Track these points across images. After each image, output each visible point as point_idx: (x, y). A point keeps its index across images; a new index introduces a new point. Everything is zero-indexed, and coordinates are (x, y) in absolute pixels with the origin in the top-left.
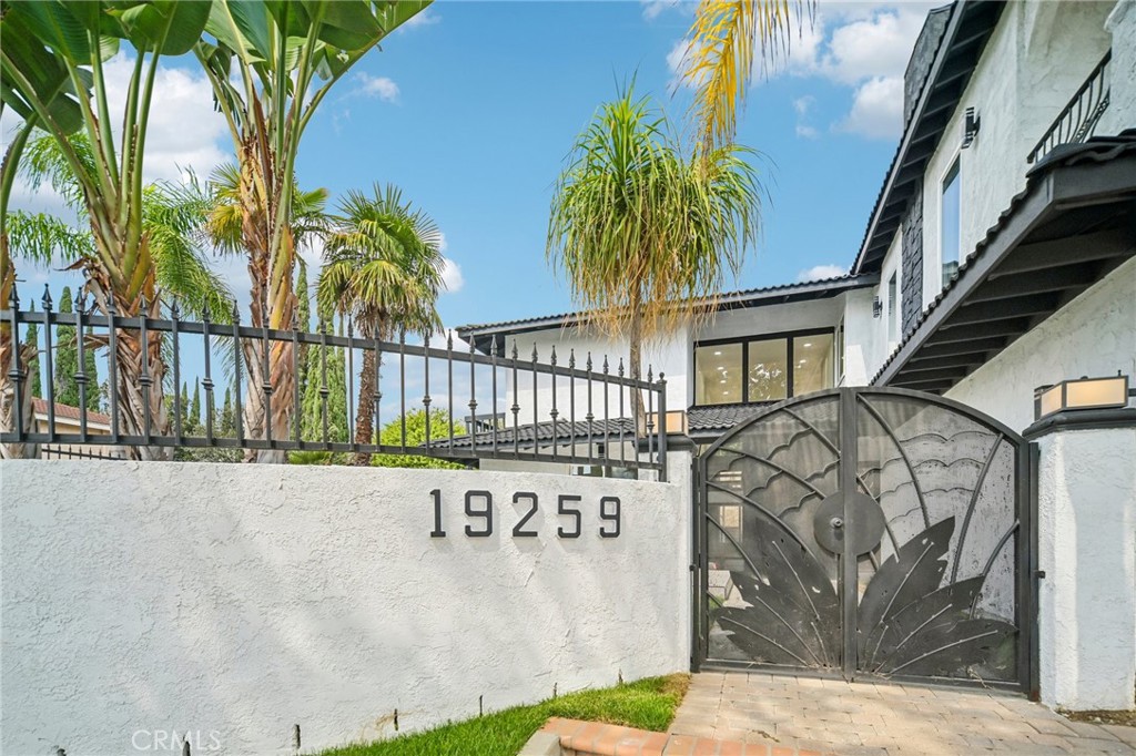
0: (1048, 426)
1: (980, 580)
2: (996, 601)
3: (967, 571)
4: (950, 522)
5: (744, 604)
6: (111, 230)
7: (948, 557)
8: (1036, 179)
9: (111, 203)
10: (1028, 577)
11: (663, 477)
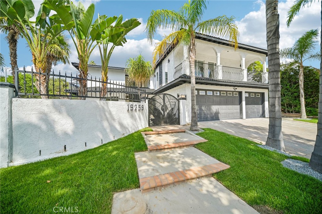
0: (180, 99)
1: (175, 114)
2: (177, 116)
3: (175, 113)
4: (173, 108)
5: (154, 118)
6: (83, 64)
7: (173, 112)
8: (180, 77)
9: (84, 60)
10: (179, 113)
11: (145, 102)
